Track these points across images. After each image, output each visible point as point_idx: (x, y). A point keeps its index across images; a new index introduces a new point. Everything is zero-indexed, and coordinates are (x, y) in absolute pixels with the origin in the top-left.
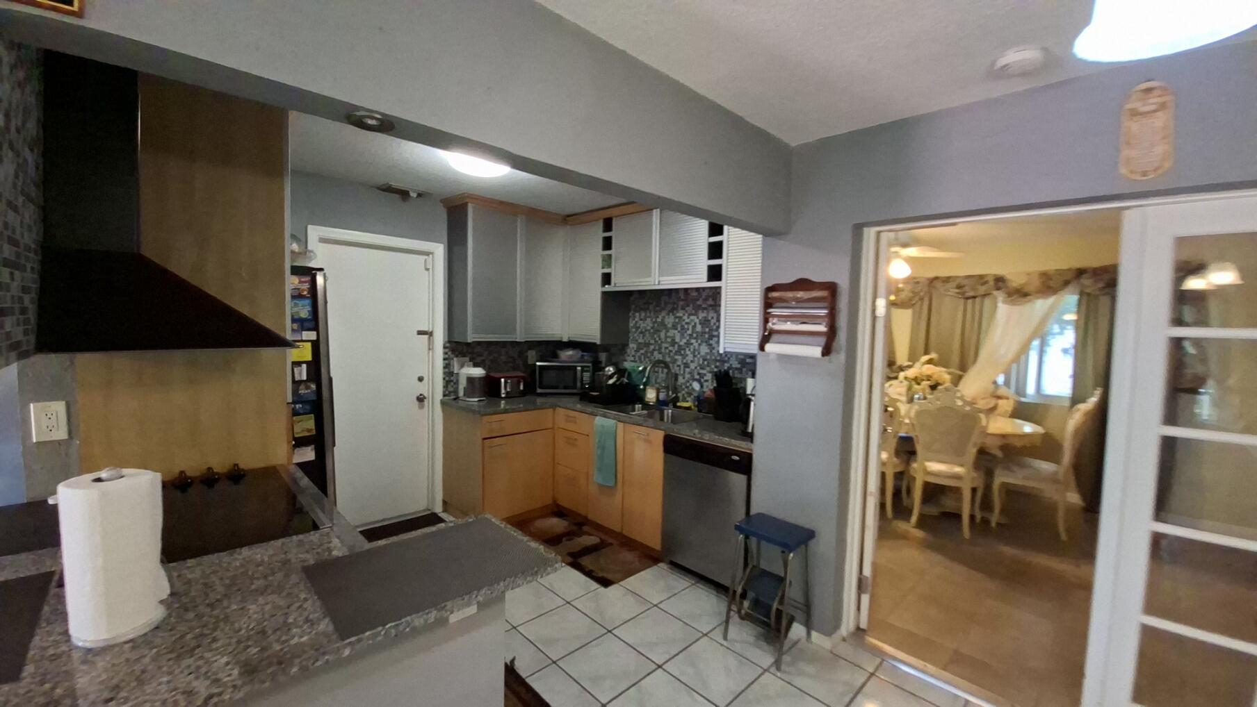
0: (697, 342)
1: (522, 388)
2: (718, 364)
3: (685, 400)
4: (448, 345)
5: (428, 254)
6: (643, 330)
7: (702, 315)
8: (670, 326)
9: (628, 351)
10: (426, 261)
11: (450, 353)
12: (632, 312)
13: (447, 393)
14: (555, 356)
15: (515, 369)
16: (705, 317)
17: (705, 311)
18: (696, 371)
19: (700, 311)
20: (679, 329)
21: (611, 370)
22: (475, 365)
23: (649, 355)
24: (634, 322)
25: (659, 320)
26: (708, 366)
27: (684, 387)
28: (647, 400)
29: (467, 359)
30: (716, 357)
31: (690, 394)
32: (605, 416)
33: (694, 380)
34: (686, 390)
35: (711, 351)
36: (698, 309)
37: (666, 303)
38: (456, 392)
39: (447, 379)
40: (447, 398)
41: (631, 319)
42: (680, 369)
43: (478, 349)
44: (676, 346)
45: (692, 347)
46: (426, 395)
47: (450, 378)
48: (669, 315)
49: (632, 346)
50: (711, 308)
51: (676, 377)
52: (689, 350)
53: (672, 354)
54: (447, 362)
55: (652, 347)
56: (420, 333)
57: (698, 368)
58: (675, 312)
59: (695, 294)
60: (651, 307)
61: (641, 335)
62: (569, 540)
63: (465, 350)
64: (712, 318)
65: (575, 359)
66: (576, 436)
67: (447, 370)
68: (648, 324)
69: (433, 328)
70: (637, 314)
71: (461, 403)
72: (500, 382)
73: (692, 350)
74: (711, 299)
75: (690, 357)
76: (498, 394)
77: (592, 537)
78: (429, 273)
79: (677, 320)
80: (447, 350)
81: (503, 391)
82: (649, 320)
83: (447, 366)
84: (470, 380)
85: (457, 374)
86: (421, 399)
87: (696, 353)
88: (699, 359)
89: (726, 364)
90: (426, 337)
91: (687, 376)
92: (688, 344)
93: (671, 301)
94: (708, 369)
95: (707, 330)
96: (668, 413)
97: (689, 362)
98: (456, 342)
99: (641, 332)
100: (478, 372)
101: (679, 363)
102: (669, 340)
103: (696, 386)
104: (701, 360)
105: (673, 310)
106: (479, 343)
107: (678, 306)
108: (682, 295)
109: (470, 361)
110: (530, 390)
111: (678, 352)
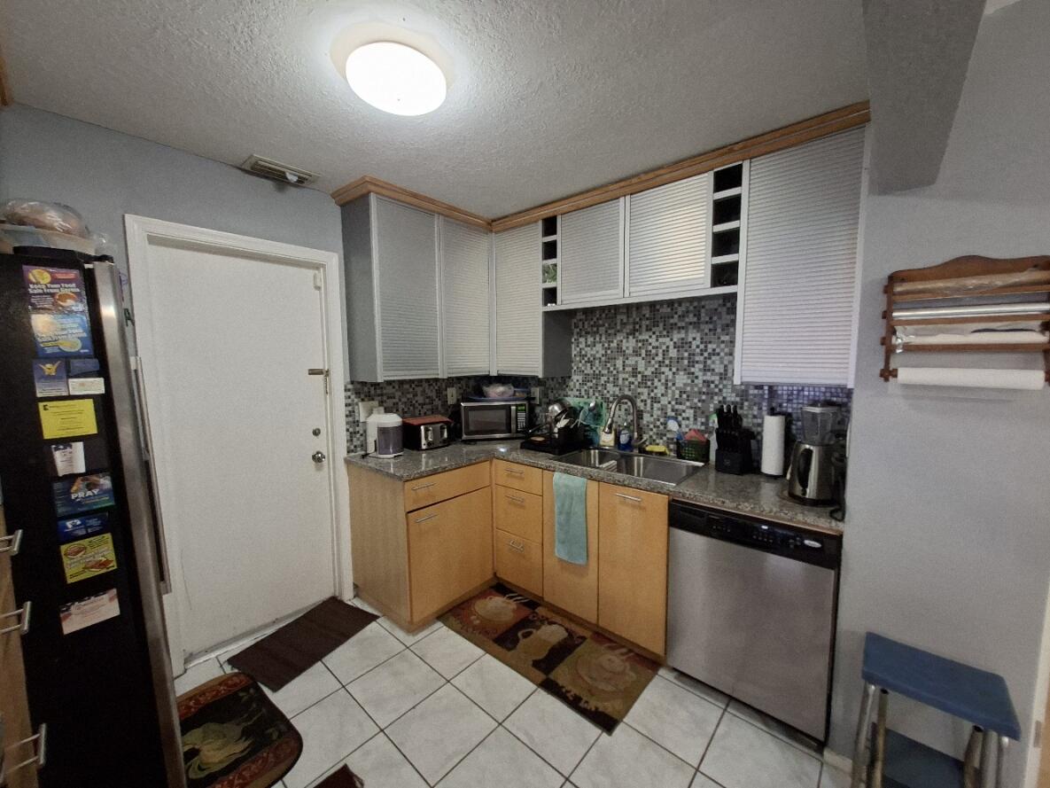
0: (670, 370)
1: (446, 435)
2: (704, 397)
3: (653, 442)
4: (350, 386)
5: (317, 266)
6: (592, 359)
7: (677, 336)
8: (630, 351)
9: (571, 384)
10: (315, 277)
11: (353, 397)
12: (576, 337)
13: (352, 447)
14: (481, 394)
15: (434, 411)
16: (683, 339)
17: (683, 331)
18: (669, 406)
19: (675, 332)
20: (643, 355)
21: (556, 408)
22: (387, 411)
23: (600, 388)
24: (578, 349)
25: (614, 345)
26: (688, 400)
27: (651, 426)
28: (601, 443)
29: (376, 403)
30: (700, 388)
31: (661, 435)
32: (566, 472)
33: (670, 418)
34: (655, 430)
35: (693, 381)
36: (669, 329)
37: (623, 324)
38: (364, 446)
39: (351, 430)
40: (353, 454)
41: (573, 346)
42: (645, 405)
43: (389, 390)
44: (639, 376)
45: (663, 376)
46: (325, 454)
47: (355, 430)
48: (628, 338)
49: (576, 378)
50: (691, 327)
51: (640, 415)
52: (659, 381)
53: (632, 387)
54: (350, 408)
55: (603, 379)
56: (313, 372)
57: (673, 403)
58: (637, 334)
59: (665, 310)
60: (602, 330)
61: (589, 365)
62: (527, 635)
63: (372, 392)
64: (694, 339)
65: (506, 397)
66: (523, 495)
67: (351, 419)
68: (599, 350)
69: (329, 366)
70: (582, 340)
71: (371, 463)
72: (420, 430)
73: (663, 381)
74: (691, 315)
75: (660, 390)
76: (417, 447)
77: (554, 627)
78: (320, 294)
79: (640, 345)
80: (349, 393)
81: (423, 441)
82: (599, 347)
83: (350, 414)
84: (383, 431)
85: (365, 423)
86: (317, 459)
87: (670, 384)
88: (673, 392)
89: (716, 398)
90: (321, 377)
91: (657, 413)
92: (657, 373)
93: (631, 320)
94: (688, 404)
95: (686, 354)
96: (639, 460)
97: (659, 395)
98: (362, 382)
99: (589, 361)
100: (393, 420)
101: (644, 397)
102: (629, 369)
103: (673, 425)
104: (678, 392)
105: (633, 333)
106: (389, 383)
107: (640, 327)
108: (646, 312)
109: (380, 406)
110: (455, 436)
111: (643, 383)
